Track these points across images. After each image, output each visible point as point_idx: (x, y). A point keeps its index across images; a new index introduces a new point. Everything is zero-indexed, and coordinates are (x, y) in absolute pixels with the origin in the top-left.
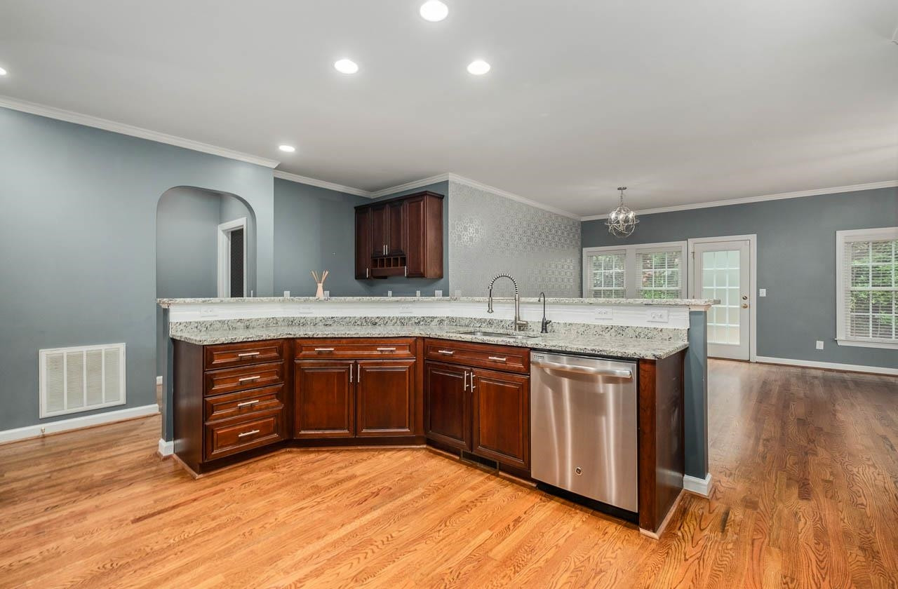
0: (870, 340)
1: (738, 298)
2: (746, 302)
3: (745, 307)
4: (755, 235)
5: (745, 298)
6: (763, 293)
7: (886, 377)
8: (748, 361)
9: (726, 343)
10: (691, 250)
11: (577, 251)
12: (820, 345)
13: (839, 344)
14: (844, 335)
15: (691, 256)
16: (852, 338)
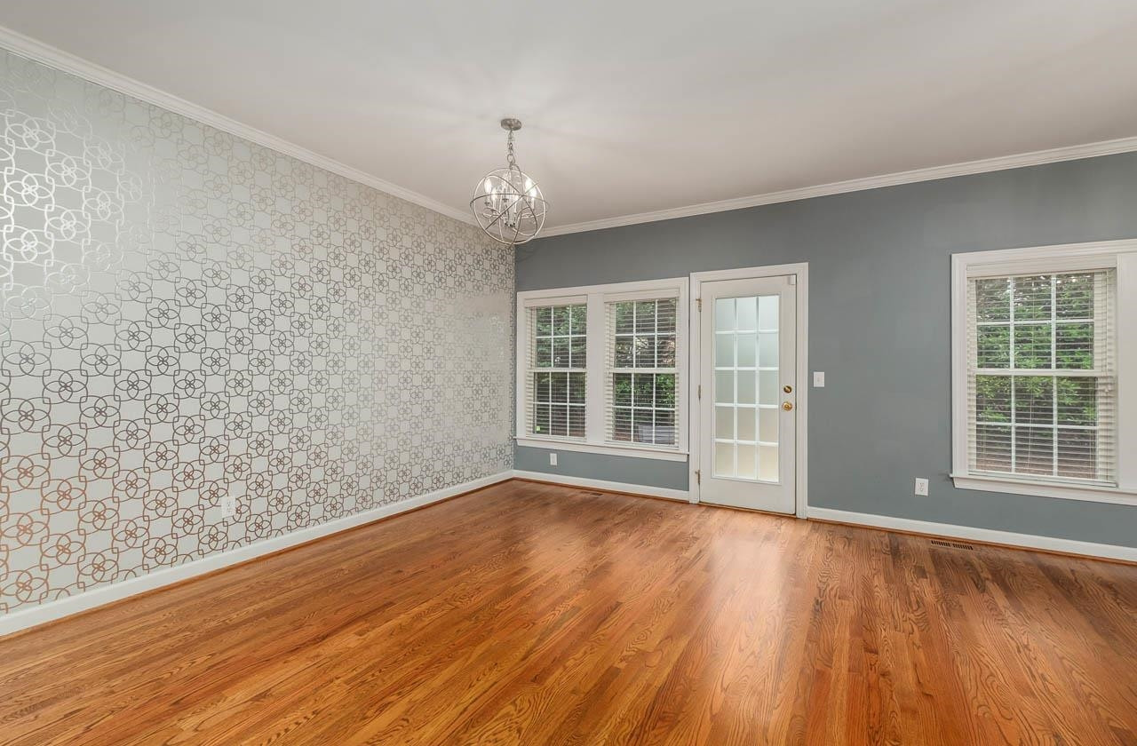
0: (1013, 479)
1: (777, 389)
2: (790, 398)
3: (788, 408)
4: (807, 264)
5: (788, 390)
6: (820, 379)
7: (1047, 557)
8: (793, 518)
9: (753, 478)
10: (695, 295)
11: (506, 298)
12: (922, 487)
13: (958, 484)
14: (966, 468)
15: (694, 305)
16: (980, 473)
